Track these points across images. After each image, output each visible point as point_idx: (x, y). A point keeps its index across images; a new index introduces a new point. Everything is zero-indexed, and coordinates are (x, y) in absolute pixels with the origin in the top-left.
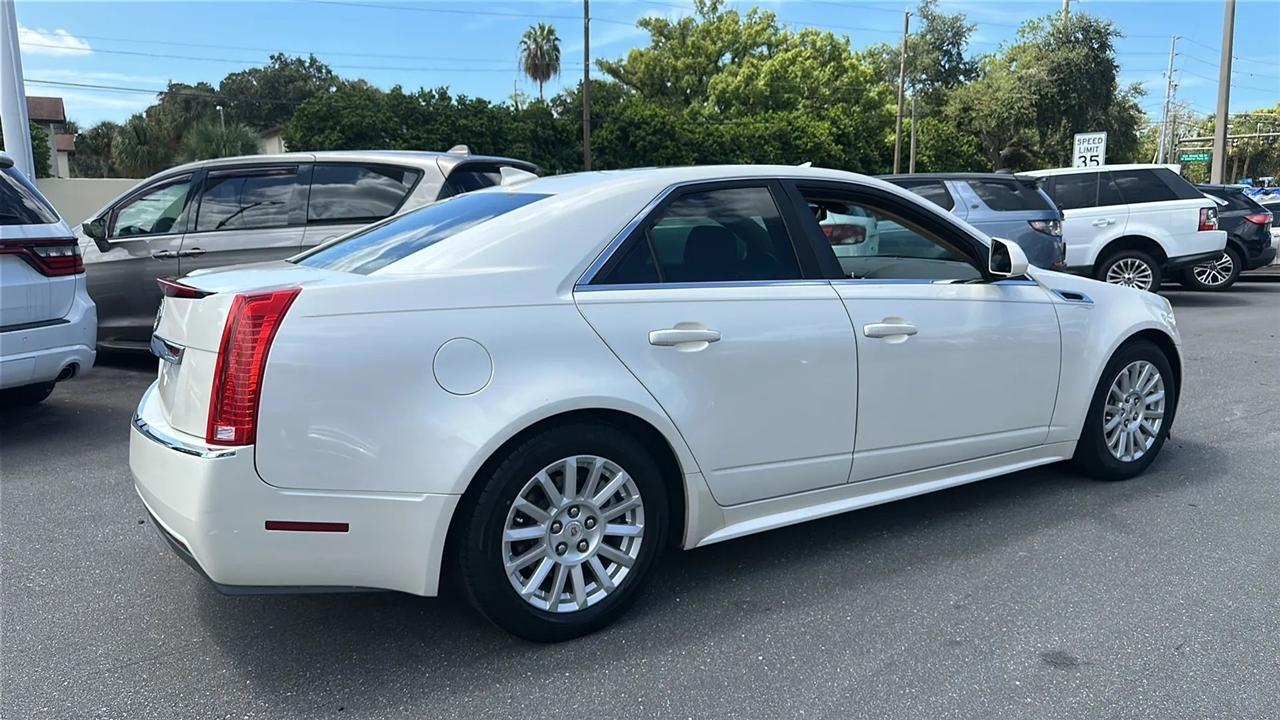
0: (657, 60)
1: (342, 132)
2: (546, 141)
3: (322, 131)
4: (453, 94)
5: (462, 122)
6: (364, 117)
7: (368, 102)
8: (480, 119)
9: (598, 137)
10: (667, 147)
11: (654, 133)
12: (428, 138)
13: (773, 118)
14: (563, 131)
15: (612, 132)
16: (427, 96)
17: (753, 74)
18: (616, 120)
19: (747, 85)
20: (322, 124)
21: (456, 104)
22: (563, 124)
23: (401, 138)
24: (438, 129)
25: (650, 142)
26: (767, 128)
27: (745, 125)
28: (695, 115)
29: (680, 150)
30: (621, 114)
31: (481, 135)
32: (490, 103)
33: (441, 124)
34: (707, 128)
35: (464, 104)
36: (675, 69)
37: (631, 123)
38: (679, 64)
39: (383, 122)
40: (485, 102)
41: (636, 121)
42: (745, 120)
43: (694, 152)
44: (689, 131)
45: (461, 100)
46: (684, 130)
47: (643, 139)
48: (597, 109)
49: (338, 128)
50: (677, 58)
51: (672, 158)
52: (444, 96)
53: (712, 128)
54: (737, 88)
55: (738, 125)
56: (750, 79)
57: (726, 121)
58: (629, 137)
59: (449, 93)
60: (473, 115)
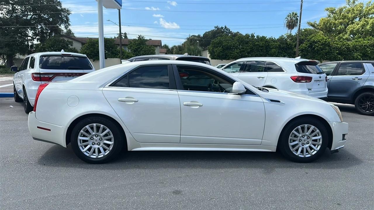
0: (328, 21)
1: (222, 47)
2: (283, 48)
3: (217, 47)
4: (255, 35)
5: (257, 43)
6: (228, 43)
7: (230, 39)
8: (263, 42)
9: (302, 46)
10: (326, 49)
11: (322, 44)
12: (246, 48)
13: (372, 39)
14: (289, 45)
15: (306, 45)
16: (247, 36)
17: (365, 24)
18: (309, 41)
19: (362, 28)
20: (217, 45)
21: (256, 38)
22: (290, 43)
23: (239, 49)
24: (249, 45)
25: (320, 48)
26: (368, 42)
27: (359, 41)
28: (340, 38)
29: (331, 50)
30: (310, 39)
31: (262, 47)
32: (266, 37)
33: (251, 44)
34: (343, 43)
35: (259, 38)
36: (334, 24)
37: (314, 42)
38: (336, 22)
39: (234, 44)
40: (265, 37)
41: (316, 41)
42: (360, 40)
43: (337, 51)
44: (336, 44)
45: (258, 37)
46: (334, 43)
47: (318, 47)
48: (302, 38)
49: (221, 46)
50: (336, 20)
51: (328, 52)
52: (253, 36)
53: (345, 43)
54: (358, 29)
55: (356, 41)
56: (363, 26)
57: (353, 40)
58: (313, 46)
59: (254, 35)
60: (260, 41)
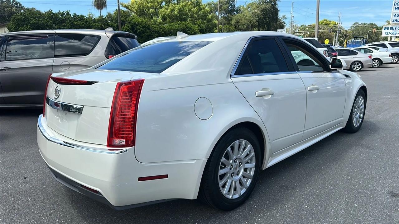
0: (142, 4)
4: (72, 13)
5: (76, 23)
6: (38, 20)
8: (82, 22)
9: (124, 28)
10: (147, 32)
11: (143, 27)
13: (180, 24)
15: (128, 27)
16: (62, 14)
18: (129, 23)
19: (171, 13)
20: (22, 23)
21: (73, 16)
22: (111, 24)
25: (142, 30)
26: (179, 27)
27: (172, 25)
28: (155, 21)
29: (152, 33)
30: (131, 21)
32: (85, 16)
33: (68, 24)
34: (160, 26)
35: (76, 16)
36: (148, 7)
37: (135, 24)
38: (149, 5)
39: (46, 23)
40: (83, 16)
41: (136, 23)
42: (172, 24)
43: (156, 34)
44: (154, 27)
45: (75, 15)
46: (152, 27)
47: (139, 29)
48: (122, 19)
49: (29, 24)
50: (148, 3)
51: (149, 36)
52: (68, 13)
53: (162, 26)
54: (169, 14)
55: (170, 26)
56: (173, 10)
57: (165, 24)
58: (134, 29)
59: (70, 13)
60: (79, 21)
